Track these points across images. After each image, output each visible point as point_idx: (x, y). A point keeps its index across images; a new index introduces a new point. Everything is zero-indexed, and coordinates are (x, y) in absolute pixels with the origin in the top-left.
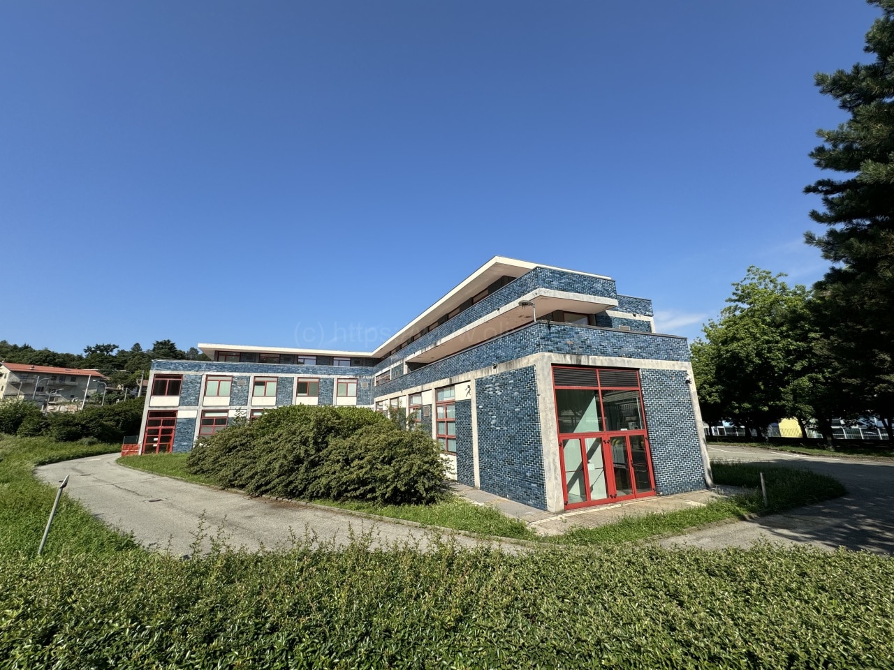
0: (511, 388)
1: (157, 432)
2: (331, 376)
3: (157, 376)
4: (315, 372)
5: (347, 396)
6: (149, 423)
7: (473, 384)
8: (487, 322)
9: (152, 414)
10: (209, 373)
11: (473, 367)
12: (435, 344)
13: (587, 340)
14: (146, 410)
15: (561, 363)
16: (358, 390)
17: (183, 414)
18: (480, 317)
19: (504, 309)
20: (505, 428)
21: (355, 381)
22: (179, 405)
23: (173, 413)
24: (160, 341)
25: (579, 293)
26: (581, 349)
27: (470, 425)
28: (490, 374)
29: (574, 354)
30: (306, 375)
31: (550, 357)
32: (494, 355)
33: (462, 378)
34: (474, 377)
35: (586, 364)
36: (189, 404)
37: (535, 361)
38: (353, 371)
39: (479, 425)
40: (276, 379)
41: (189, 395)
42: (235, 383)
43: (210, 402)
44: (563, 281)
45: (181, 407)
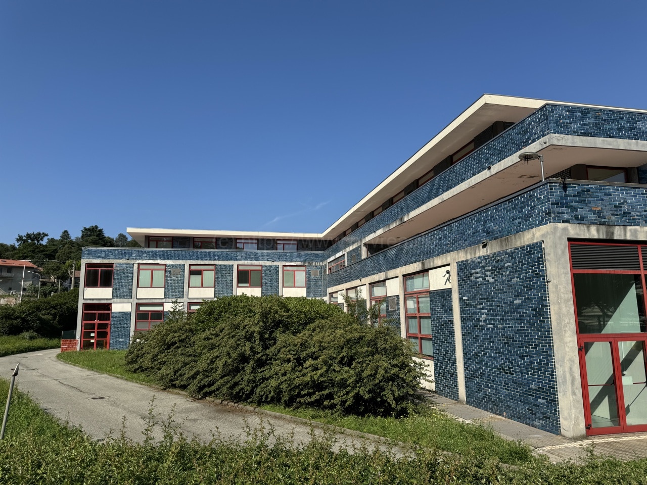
0: (508, 273)
1: (93, 326)
2: (276, 263)
3: (88, 265)
4: (257, 259)
5: (294, 287)
6: (86, 317)
7: (453, 269)
8: (472, 187)
9: (87, 307)
10: (140, 261)
11: (454, 246)
12: (402, 219)
13: (623, 203)
14: (81, 303)
15: (582, 237)
16: (307, 279)
17: (118, 307)
18: (463, 180)
19: (496, 168)
20: (500, 326)
21: (304, 268)
22: (113, 298)
23: (108, 307)
24: (88, 227)
25: (613, 137)
26: (613, 218)
27: (451, 321)
28: (477, 255)
29: (604, 224)
30: (246, 262)
31: (565, 229)
32: (483, 230)
33: (438, 261)
34: (454, 259)
35: (622, 238)
36: (122, 296)
37: (543, 236)
38: (301, 256)
39: (463, 322)
40: (213, 267)
41: (122, 286)
42: (169, 272)
43: (144, 294)
44: (587, 121)
45: (115, 300)
